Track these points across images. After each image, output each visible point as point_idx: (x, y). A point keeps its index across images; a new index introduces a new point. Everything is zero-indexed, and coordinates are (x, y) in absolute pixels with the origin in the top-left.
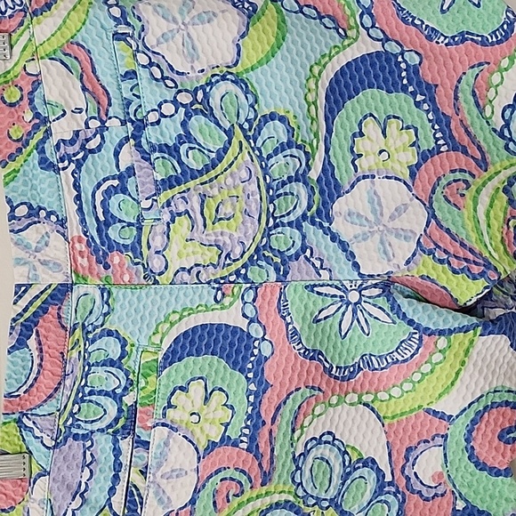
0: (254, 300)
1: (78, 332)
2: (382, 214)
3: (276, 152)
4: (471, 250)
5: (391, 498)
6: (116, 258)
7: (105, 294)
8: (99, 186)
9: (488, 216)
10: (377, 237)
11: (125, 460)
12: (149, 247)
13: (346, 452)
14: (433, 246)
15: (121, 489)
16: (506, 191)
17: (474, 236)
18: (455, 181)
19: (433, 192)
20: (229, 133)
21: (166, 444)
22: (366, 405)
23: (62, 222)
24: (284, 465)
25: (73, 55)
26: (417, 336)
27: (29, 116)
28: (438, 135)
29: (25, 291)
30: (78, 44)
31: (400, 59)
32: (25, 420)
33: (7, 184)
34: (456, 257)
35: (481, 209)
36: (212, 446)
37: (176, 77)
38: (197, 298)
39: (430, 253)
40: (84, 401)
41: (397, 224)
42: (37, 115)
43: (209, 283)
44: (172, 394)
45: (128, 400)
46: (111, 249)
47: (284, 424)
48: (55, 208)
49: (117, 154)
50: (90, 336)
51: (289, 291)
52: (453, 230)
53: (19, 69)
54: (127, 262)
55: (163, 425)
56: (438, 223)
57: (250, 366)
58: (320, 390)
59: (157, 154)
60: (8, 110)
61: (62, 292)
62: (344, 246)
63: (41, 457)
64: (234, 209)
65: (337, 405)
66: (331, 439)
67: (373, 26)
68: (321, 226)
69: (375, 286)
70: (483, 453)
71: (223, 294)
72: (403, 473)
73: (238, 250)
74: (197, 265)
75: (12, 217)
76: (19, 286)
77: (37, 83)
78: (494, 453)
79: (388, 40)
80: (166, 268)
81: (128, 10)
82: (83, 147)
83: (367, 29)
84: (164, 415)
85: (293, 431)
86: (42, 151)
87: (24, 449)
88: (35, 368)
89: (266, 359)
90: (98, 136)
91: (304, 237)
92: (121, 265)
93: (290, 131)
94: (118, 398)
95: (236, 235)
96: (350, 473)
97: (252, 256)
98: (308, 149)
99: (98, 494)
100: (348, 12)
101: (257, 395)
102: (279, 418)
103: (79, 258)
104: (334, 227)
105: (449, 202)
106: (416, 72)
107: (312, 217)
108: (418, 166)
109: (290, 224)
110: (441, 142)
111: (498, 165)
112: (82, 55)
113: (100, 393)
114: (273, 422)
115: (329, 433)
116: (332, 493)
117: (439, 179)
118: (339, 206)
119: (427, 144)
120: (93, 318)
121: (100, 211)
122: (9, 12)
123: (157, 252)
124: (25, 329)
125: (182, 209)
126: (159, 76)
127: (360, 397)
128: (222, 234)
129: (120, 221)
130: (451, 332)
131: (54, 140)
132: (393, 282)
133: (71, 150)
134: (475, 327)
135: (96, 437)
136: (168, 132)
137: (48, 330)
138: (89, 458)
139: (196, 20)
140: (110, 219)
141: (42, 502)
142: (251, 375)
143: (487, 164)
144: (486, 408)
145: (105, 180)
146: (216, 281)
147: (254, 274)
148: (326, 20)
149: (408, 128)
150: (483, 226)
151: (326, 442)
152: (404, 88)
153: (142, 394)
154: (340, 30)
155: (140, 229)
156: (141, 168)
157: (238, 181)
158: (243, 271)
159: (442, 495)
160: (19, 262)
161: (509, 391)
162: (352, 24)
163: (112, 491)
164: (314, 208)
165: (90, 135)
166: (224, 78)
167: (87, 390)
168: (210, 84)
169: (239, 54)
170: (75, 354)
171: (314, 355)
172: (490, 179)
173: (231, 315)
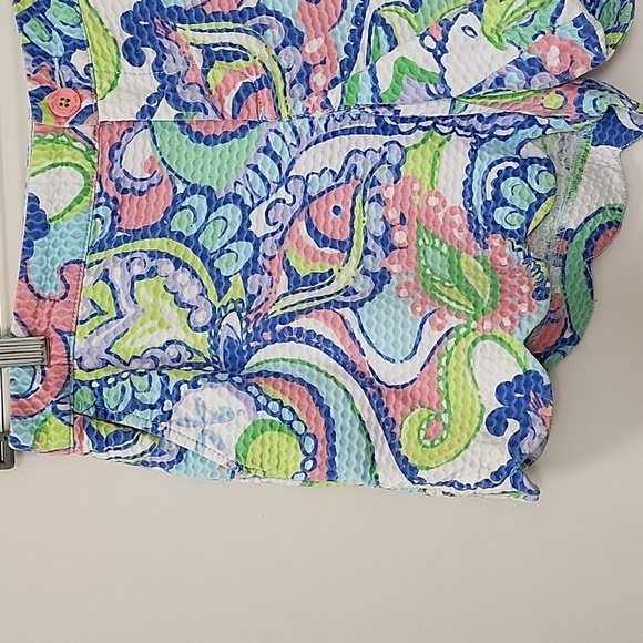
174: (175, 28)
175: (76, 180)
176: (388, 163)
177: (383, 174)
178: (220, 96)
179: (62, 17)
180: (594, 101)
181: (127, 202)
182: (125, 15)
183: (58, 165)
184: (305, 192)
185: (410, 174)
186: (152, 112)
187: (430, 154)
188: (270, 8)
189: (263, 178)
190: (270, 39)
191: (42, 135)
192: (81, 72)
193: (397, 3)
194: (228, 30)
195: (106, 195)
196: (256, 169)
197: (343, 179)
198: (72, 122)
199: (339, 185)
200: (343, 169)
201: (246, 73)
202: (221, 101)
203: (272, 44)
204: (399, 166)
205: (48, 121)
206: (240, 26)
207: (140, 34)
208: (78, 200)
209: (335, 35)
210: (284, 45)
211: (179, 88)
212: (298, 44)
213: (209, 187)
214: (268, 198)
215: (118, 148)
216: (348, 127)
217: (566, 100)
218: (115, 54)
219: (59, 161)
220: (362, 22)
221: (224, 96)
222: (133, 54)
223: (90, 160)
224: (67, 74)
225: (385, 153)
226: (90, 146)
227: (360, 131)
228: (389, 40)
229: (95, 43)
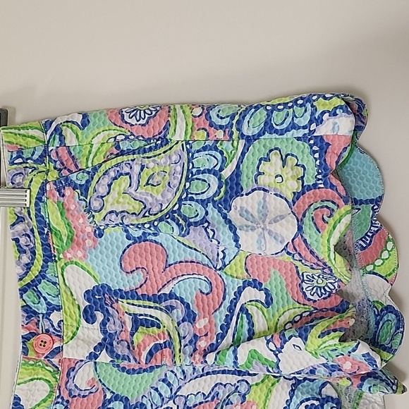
174: (117, 301)
175: (45, 389)
176: (239, 392)
177: (235, 398)
178: (140, 350)
179: (48, 291)
180: (370, 388)
181: (75, 401)
182: (87, 292)
183: (35, 379)
184: (185, 404)
185: (251, 400)
186: (96, 357)
187: (265, 390)
188: (178, 295)
189: (160, 395)
190: (175, 316)
191: (27, 361)
192: (55, 325)
193: (257, 301)
194: (150, 307)
195: (62, 398)
196: (156, 390)
197: (209, 399)
198: (46, 357)
199: (206, 402)
200: (210, 393)
201: (157, 337)
202: (140, 354)
203: (176, 319)
204: (245, 394)
205: (31, 354)
206: (158, 305)
207: (95, 303)
208: (44, 401)
209: (216, 317)
210: (183, 321)
211: (115, 343)
212: (192, 321)
213: (127, 397)
214: (162, 406)
215: (73, 370)
216: (217, 370)
217: (352, 384)
218: (78, 316)
219: (36, 377)
220: (234, 311)
221: (142, 351)
222: (89, 316)
223: (55, 378)
224: (47, 325)
225: (238, 387)
226: (56, 369)
227: (224, 372)
228: (249, 323)
229: (66, 307)
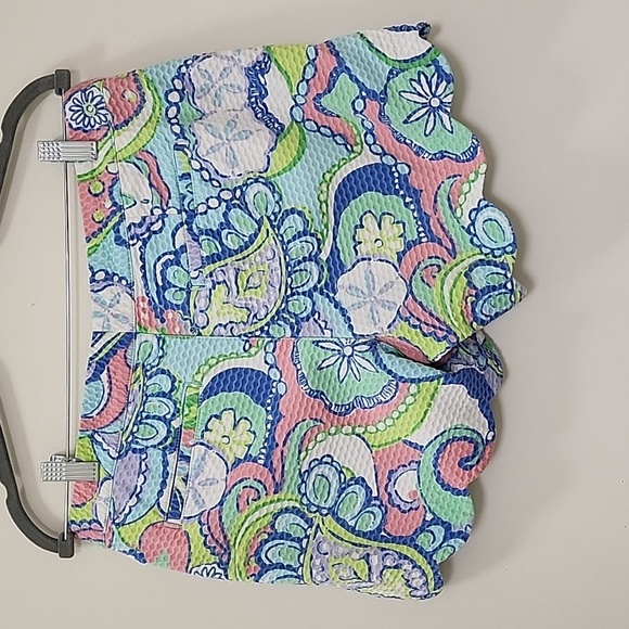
0: (274, 351)
1: (139, 369)
2: (374, 289)
3: (294, 238)
4: (438, 319)
5: (376, 510)
6: (170, 314)
7: (161, 342)
8: (159, 259)
9: (451, 294)
10: (368, 305)
11: (170, 469)
12: (195, 307)
13: (342, 472)
14: (409, 315)
15: (167, 491)
16: (466, 275)
17: (440, 308)
18: (431, 265)
19: (414, 273)
20: (259, 223)
21: (203, 459)
22: (358, 435)
23: (130, 286)
24: (292, 478)
25: (144, 160)
26: (394, 383)
27: (109, 204)
28: (421, 229)
29: (100, 337)
30: (147, 152)
31: (394, 169)
32: (96, 436)
33: (90, 255)
34: (427, 324)
35: (447, 288)
36: (238, 462)
37: (220, 179)
38: (230, 347)
39: (407, 320)
40: (141, 423)
41: (384, 297)
42: (115, 204)
43: (239, 336)
44: (209, 420)
45: (175, 424)
46: (166, 307)
47: (293, 447)
48: (125, 275)
49: (173, 235)
50: (148, 373)
51: (300, 345)
52: (425, 304)
53: (102, 168)
54: (179, 318)
55: (202, 444)
56: (414, 298)
57: (269, 401)
58: (321, 421)
59: (204, 237)
60: (93, 199)
61: (128, 339)
62: (343, 312)
63: (108, 466)
64: (261, 281)
65: (335, 434)
66: (330, 460)
67: (374, 143)
68: (328, 296)
69: (364, 343)
70: (447, 476)
71: (250, 345)
72: (386, 490)
73: (263, 312)
74: (231, 322)
75: (93, 280)
76: (96, 333)
77: (115, 180)
78: (455, 477)
79: (385, 154)
80: (208, 323)
81: (186, 128)
82: (148, 229)
83: (370, 145)
84: (202, 436)
85: (300, 452)
86: (118, 231)
87: (95, 459)
88: (106, 396)
89: (281, 396)
90: (160, 221)
91: (314, 304)
92: (174, 320)
93: (306, 222)
94: (168, 422)
95: (261, 301)
96: (344, 489)
97: (274, 317)
98: (320, 236)
99: (149, 495)
100: (356, 132)
101: (273, 423)
102: (288, 441)
103: (142, 313)
104: (337, 297)
105: (424, 281)
106: (406, 180)
107: (321, 288)
108: (404, 252)
109: (304, 293)
110: (422, 235)
111: (464, 254)
112: (150, 160)
113: (154, 417)
114: (284, 445)
115: (329, 456)
116: (330, 503)
117: (419, 263)
118: (342, 281)
119: (412, 236)
120: (151, 360)
121: (159, 278)
122: (97, 126)
123: (201, 311)
124: (99, 366)
125: (221, 279)
126: (207, 178)
127: (353, 429)
128: (251, 299)
129: (174, 286)
130: (420, 380)
131: (126, 223)
132: (379, 341)
133: (139, 231)
134: (439, 377)
135: (150, 451)
136: (213, 220)
137: (116, 367)
138: (144, 468)
139: (237, 137)
140: (167, 285)
141: (106, 499)
142: (269, 408)
143: (455, 253)
144: (448, 441)
145: (164, 255)
146: (245, 335)
147: (274, 330)
148: (338, 138)
149: (398, 222)
150: (447, 302)
151: (326, 463)
152: (397, 193)
153: (186, 419)
154: (349, 147)
155: (189, 293)
156: (191, 247)
157: (264, 260)
158: (266, 328)
159: (416, 509)
160: (96, 314)
161: (467, 429)
162: (358, 141)
163: (160, 493)
164: (323, 282)
165: (154, 220)
166: (256, 181)
167: (144, 415)
168: (246, 185)
169: (268, 163)
170: (136, 387)
171: (318, 394)
172: (456, 265)
173: (256, 362)
